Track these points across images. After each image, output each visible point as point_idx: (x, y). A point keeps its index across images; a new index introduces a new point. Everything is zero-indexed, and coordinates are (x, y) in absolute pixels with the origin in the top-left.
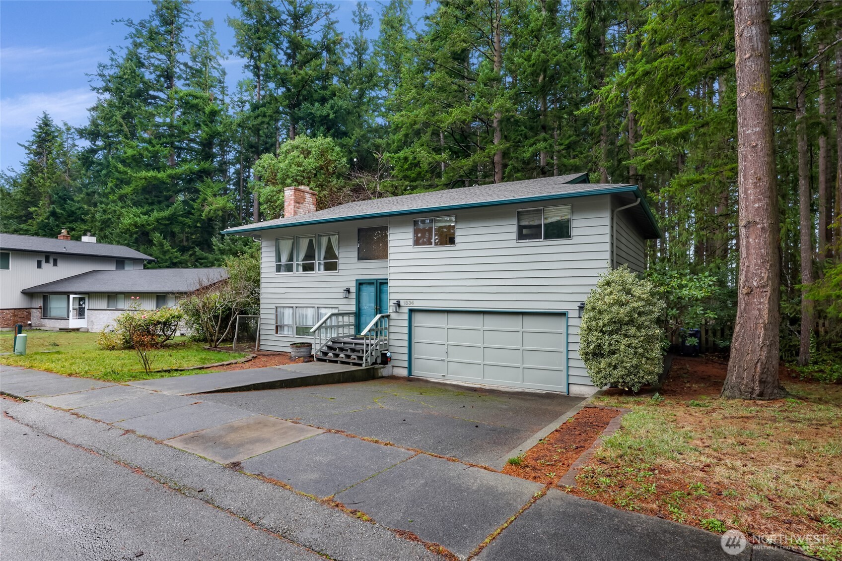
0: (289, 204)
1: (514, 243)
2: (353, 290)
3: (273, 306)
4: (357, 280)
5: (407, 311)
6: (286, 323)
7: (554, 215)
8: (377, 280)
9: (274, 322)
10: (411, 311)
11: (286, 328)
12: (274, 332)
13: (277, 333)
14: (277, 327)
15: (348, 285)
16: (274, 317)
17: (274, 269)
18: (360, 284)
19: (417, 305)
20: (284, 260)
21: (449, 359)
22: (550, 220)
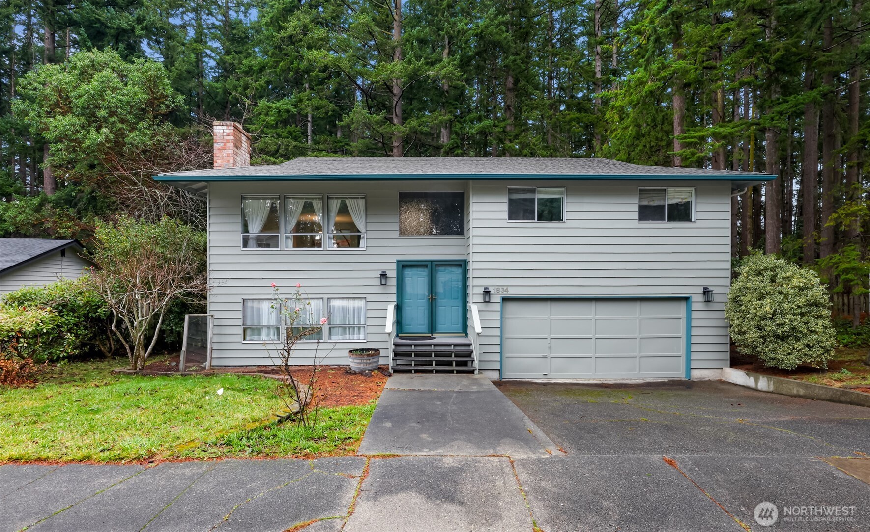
0: (224, 148)
1: (635, 224)
2: (392, 274)
3: (239, 299)
4: (398, 261)
5: (499, 300)
6: (264, 322)
7: (675, 196)
8: (432, 261)
9: (240, 322)
10: (505, 300)
11: (264, 332)
12: (240, 338)
13: (244, 339)
14: (245, 331)
15: (384, 267)
16: (239, 315)
17: (240, 243)
18: (404, 266)
19: (513, 292)
20: (255, 229)
21: (553, 355)
22: (674, 201)
